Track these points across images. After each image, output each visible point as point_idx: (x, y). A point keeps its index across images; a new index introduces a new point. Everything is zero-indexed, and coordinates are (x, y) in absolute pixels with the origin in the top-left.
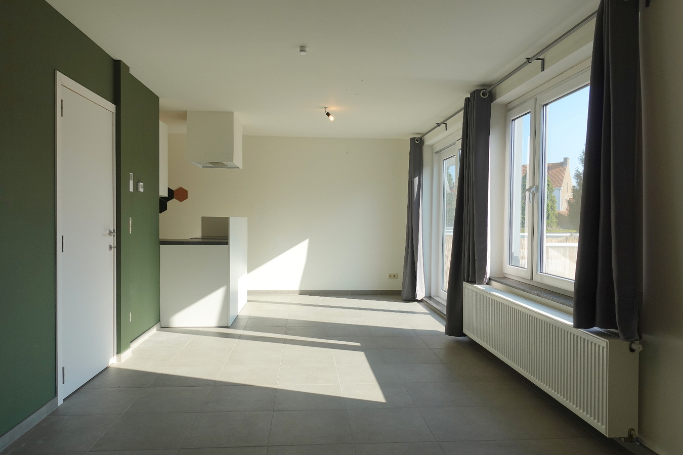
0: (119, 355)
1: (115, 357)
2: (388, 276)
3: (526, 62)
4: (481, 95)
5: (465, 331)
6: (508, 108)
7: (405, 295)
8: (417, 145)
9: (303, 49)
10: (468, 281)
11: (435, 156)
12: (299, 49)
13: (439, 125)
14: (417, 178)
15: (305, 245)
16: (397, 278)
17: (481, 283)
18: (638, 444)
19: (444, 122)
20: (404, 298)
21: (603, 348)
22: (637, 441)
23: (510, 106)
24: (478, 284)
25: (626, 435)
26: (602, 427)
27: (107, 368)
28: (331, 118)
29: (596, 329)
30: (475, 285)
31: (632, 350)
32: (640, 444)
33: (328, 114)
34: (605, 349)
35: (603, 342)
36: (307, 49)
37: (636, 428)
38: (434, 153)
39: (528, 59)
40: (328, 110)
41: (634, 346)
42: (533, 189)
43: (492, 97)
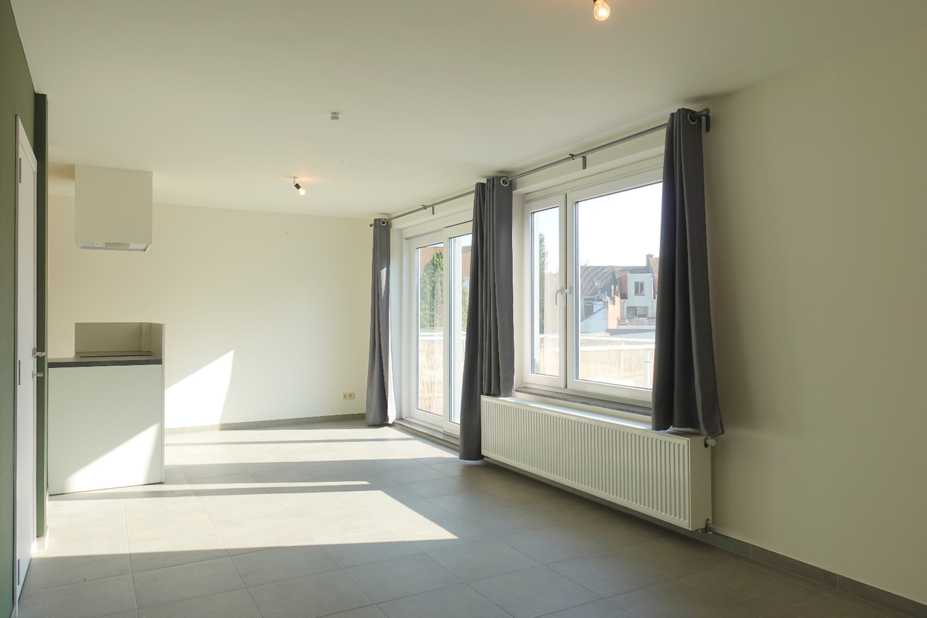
0: (39, 539)
1: (35, 542)
2: (342, 396)
3: (569, 158)
4: (501, 181)
5: (484, 452)
6: (527, 199)
7: (371, 418)
8: (382, 228)
9: (335, 116)
10: (489, 394)
11: (405, 243)
12: (330, 116)
13: (425, 207)
14: (385, 270)
15: (229, 356)
16: (354, 398)
17: (508, 394)
18: (711, 533)
19: (432, 206)
20: (370, 423)
21: (684, 446)
22: (710, 531)
23: (528, 197)
24: (503, 397)
25: (704, 527)
26: (683, 522)
27: (31, 560)
28: (302, 192)
29: (671, 429)
30: (500, 398)
31: (706, 445)
32: (714, 533)
33: (298, 186)
34: (686, 448)
35: (684, 441)
36: (340, 116)
37: (710, 518)
38: (404, 240)
39: (572, 155)
40: (297, 181)
41: (708, 441)
42: (568, 290)
43: (511, 186)
